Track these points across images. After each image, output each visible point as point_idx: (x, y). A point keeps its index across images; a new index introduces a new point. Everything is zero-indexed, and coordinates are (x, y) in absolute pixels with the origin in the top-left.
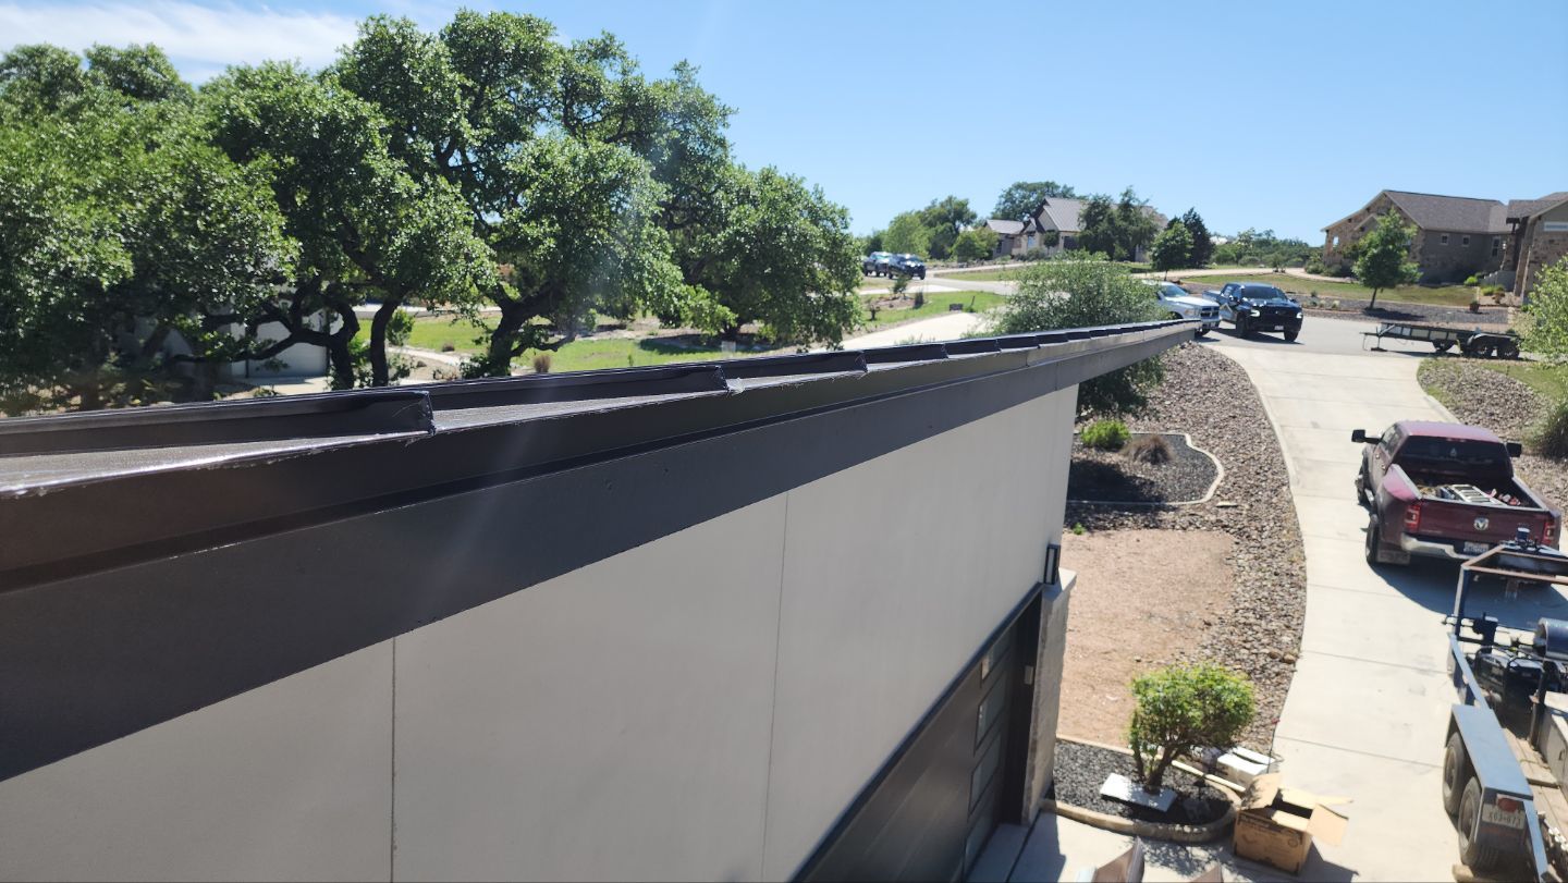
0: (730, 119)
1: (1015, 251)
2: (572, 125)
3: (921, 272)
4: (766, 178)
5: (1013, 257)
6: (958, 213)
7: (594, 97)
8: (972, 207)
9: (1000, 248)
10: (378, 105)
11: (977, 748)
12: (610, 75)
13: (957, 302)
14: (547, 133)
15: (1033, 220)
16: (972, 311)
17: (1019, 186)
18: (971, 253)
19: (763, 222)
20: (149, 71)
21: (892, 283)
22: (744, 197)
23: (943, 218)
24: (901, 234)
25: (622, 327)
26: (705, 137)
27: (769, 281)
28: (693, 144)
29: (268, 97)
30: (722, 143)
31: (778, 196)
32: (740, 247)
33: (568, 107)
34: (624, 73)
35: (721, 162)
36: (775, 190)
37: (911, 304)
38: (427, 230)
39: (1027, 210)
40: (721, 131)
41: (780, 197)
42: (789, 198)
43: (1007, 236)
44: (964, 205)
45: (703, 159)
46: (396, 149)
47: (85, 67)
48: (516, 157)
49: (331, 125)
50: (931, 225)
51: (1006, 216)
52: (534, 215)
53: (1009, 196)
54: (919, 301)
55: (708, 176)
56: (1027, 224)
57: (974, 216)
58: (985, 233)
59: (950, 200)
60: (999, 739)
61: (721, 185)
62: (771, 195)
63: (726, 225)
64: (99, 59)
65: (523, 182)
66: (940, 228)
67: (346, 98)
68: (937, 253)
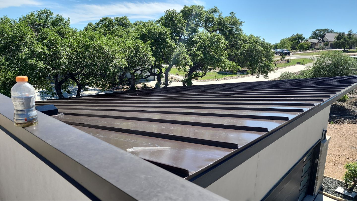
0: (243, 24)
1: (316, 47)
2: (207, 28)
3: (289, 54)
4: (251, 37)
5: (315, 49)
6: (300, 37)
7: (212, 21)
8: (304, 36)
9: (311, 47)
10: (169, 29)
11: (302, 177)
12: (216, 16)
13: (299, 62)
15: (321, 39)
16: (303, 64)
17: (317, 30)
18: (302, 48)
19: (250, 48)
20: (125, 21)
21: (281, 57)
22: (245, 42)
23: (295, 39)
24: (283, 44)
25: (213, 69)
26: (237, 29)
27: (250, 61)
28: (234, 31)
29: (149, 28)
30: (240, 30)
31: (253, 41)
32: (244, 53)
33: (206, 24)
34: (219, 16)
35: (240, 34)
36: (253, 40)
37: (286, 62)
38: (178, 54)
39: (320, 36)
40: (240, 27)
41: (254, 41)
42: (256, 42)
43: (314, 43)
44: (301, 35)
45: (236, 34)
46: (172, 38)
47: (114, 21)
48: (195, 37)
49: (160, 34)
50: (292, 41)
51: (313, 38)
52: (199, 49)
53: (314, 33)
54: (288, 61)
55: (237, 37)
56: (319, 40)
57: (304, 38)
58: (307, 43)
59: (297, 34)
60: (308, 175)
61: (240, 39)
62: (252, 41)
63: (240, 48)
64: (117, 20)
65: (197, 42)
66: (294, 42)
67: (163, 28)
68: (293, 48)
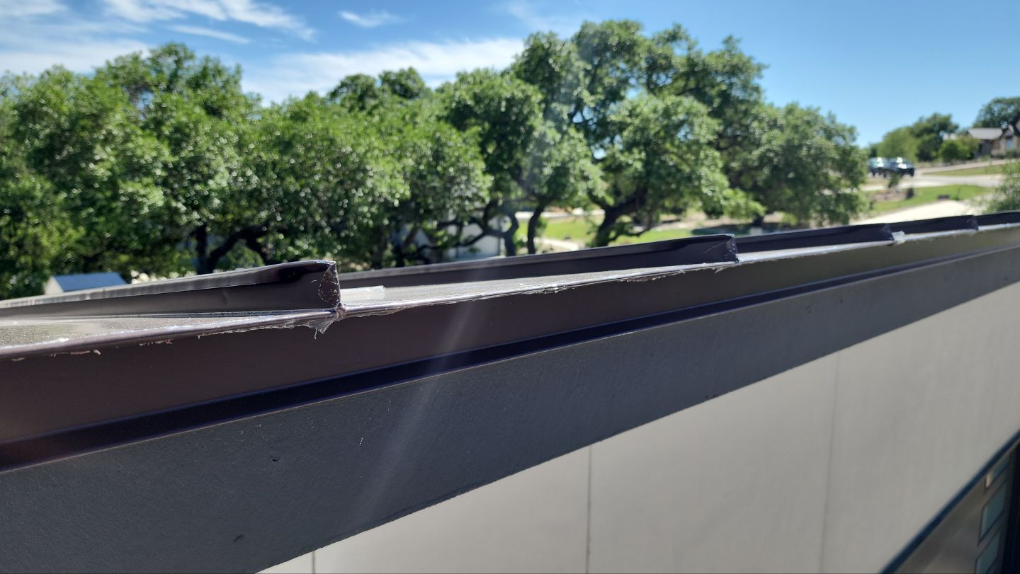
0: (764, 72)
1: (994, 152)
2: (653, 88)
3: (911, 172)
4: (790, 111)
5: (992, 157)
6: (944, 125)
7: (668, 67)
8: (954, 120)
9: (982, 150)
10: (536, 87)
11: (981, 540)
12: (679, 53)
13: (944, 193)
14: (635, 95)
15: (1011, 128)
16: (957, 199)
17: (998, 101)
18: (953, 155)
19: (788, 141)
20: (410, 83)
21: (887, 181)
22: (774, 125)
23: (928, 130)
24: (893, 146)
25: (678, 220)
26: (745, 87)
27: (793, 183)
28: (737, 93)
29: (477, 90)
30: (757, 89)
31: (799, 122)
32: (771, 160)
33: (650, 76)
34: (689, 49)
35: (756, 103)
36: (797, 118)
37: (903, 196)
38: (564, 163)
39: (1005, 119)
40: (756, 81)
41: (800, 122)
42: (808, 123)
43: (987, 141)
44: (948, 118)
45: (742, 102)
46: (547, 113)
47: (378, 84)
48: (616, 112)
49: (511, 102)
50: (919, 135)
51: (986, 124)
52: (629, 147)
53: (989, 109)
54: (910, 193)
55: (746, 113)
56: (1005, 131)
57: (956, 127)
58: (967, 139)
59: (935, 117)
60: (998, 535)
61: (756, 118)
62: (793, 122)
63: (758, 145)
64: (386, 78)
65: (621, 127)
66: (926, 137)
67: (519, 85)
68: (924, 156)
